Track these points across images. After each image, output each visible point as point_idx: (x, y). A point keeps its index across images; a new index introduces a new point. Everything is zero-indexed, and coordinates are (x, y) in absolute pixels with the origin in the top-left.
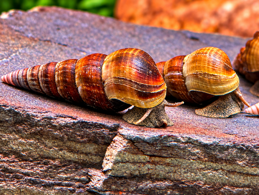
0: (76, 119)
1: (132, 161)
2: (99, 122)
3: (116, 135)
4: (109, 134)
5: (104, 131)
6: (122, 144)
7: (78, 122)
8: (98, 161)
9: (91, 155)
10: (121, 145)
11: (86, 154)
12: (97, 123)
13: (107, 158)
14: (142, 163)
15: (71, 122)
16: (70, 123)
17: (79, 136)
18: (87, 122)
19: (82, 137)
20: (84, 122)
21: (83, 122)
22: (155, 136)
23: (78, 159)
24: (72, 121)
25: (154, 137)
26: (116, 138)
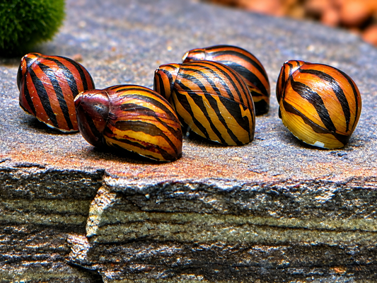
0: (44, 168)
1: (124, 221)
2: (77, 169)
3: (101, 185)
4: (92, 185)
5: (84, 181)
6: (109, 198)
7: (48, 172)
8: (80, 222)
9: (69, 216)
10: (108, 200)
11: (62, 214)
12: (73, 171)
13: (91, 218)
14: (139, 221)
15: (38, 173)
16: (36, 175)
17: (50, 190)
18: (59, 171)
19: (55, 192)
20: (56, 171)
21: (54, 172)
22: (154, 184)
23: (52, 221)
24: (39, 171)
25: (152, 186)
26: (101, 190)
